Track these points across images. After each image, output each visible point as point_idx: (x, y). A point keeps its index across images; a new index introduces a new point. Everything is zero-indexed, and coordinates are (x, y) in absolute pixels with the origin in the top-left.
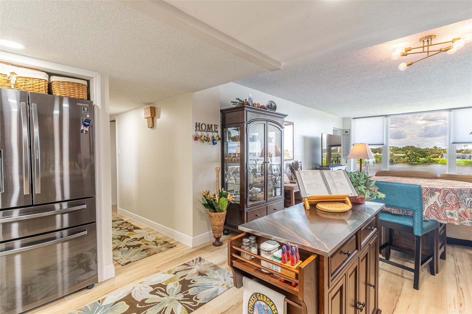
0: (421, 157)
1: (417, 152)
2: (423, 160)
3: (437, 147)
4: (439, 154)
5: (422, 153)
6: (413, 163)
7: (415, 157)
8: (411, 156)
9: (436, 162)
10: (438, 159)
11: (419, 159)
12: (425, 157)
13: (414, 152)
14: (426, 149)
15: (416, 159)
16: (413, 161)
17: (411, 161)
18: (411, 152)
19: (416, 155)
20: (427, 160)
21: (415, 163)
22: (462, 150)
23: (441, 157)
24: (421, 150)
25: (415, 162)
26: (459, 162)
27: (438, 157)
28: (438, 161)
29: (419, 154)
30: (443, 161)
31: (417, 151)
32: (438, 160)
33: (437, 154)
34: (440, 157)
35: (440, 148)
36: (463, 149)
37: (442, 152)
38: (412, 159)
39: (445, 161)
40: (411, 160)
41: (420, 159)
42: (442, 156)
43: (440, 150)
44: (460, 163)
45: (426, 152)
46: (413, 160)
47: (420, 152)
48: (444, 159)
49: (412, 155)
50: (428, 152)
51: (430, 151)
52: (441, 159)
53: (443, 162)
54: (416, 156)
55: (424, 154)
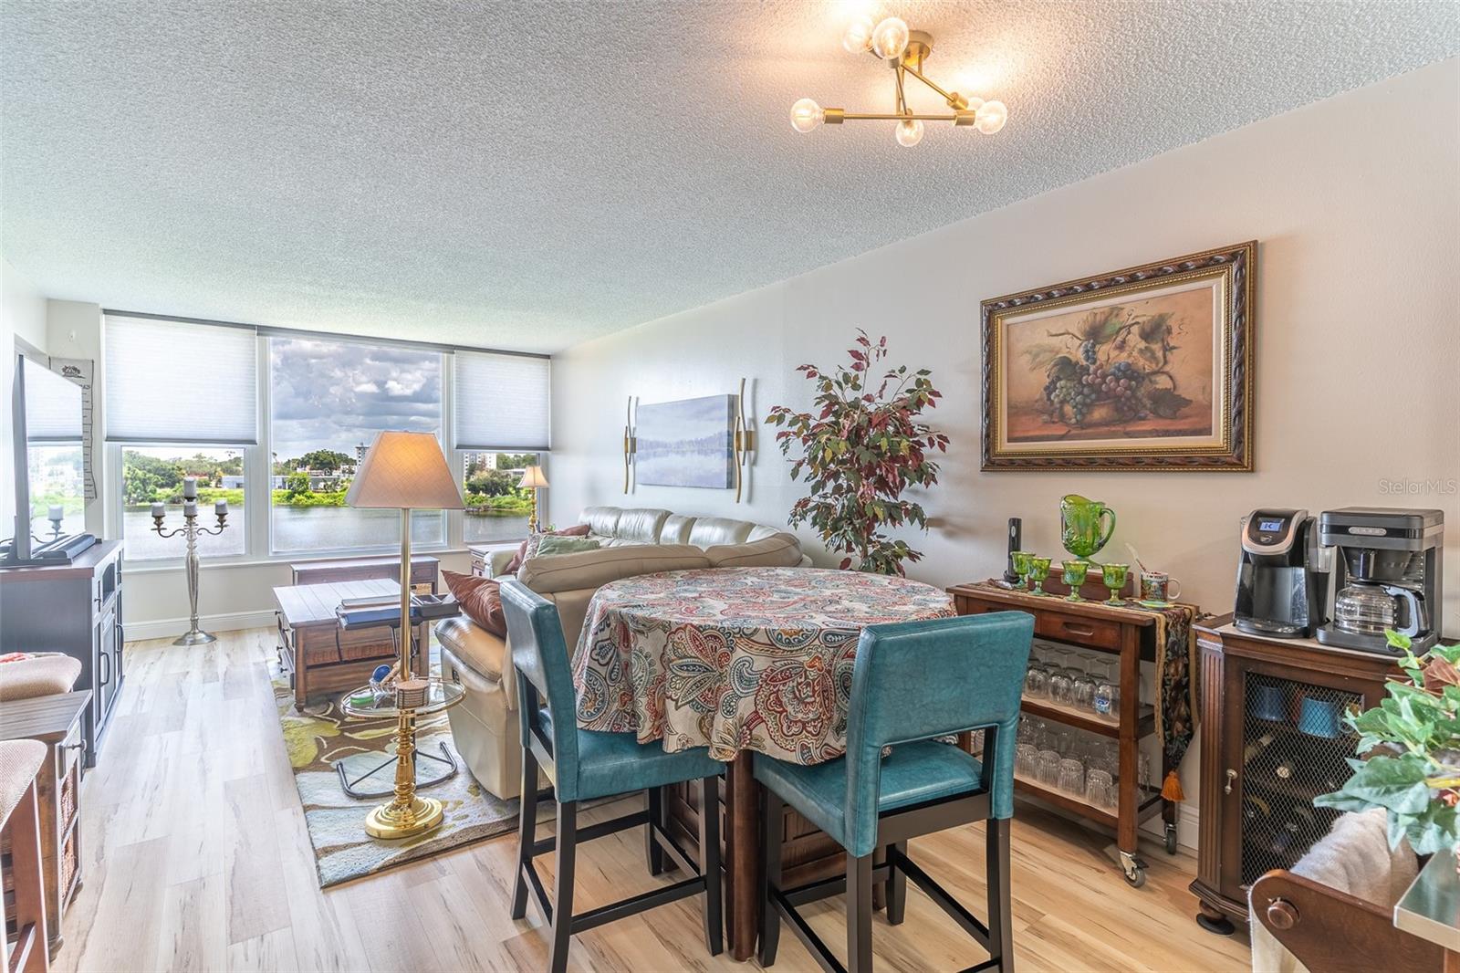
0: (162, 486)
1: (149, 471)
2: (168, 496)
3: (202, 456)
4: (210, 475)
5: (164, 475)
6: (138, 504)
7: (141, 485)
8: (129, 482)
9: (204, 498)
10: (209, 490)
11: (155, 491)
12: (172, 486)
13: (137, 471)
14: (175, 461)
15: (146, 492)
16: (136, 500)
17: (129, 501)
18: (129, 469)
19: (145, 480)
20: (178, 494)
21: (142, 504)
23: (217, 484)
24: (159, 465)
25: (142, 501)
27: (207, 485)
28: (209, 495)
29: (155, 478)
30: (221, 496)
31: (148, 467)
33: (205, 475)
34: (213, 484)
35: (212, 461)
37: (219, 469)
38: (134, 493)
39: (226, 494)
40: (130, 494)
41: (159, 490)
42: (220, 481)
43: (211, 465)
45: (174, 472)
46: (138, 496)
47: (157, 471)
48: (225, 491)
49: (133, 479)
50: (181, 469)
51: (185, 468)
52: (217, 490)
54: (144, 482)
55: (170, 476)
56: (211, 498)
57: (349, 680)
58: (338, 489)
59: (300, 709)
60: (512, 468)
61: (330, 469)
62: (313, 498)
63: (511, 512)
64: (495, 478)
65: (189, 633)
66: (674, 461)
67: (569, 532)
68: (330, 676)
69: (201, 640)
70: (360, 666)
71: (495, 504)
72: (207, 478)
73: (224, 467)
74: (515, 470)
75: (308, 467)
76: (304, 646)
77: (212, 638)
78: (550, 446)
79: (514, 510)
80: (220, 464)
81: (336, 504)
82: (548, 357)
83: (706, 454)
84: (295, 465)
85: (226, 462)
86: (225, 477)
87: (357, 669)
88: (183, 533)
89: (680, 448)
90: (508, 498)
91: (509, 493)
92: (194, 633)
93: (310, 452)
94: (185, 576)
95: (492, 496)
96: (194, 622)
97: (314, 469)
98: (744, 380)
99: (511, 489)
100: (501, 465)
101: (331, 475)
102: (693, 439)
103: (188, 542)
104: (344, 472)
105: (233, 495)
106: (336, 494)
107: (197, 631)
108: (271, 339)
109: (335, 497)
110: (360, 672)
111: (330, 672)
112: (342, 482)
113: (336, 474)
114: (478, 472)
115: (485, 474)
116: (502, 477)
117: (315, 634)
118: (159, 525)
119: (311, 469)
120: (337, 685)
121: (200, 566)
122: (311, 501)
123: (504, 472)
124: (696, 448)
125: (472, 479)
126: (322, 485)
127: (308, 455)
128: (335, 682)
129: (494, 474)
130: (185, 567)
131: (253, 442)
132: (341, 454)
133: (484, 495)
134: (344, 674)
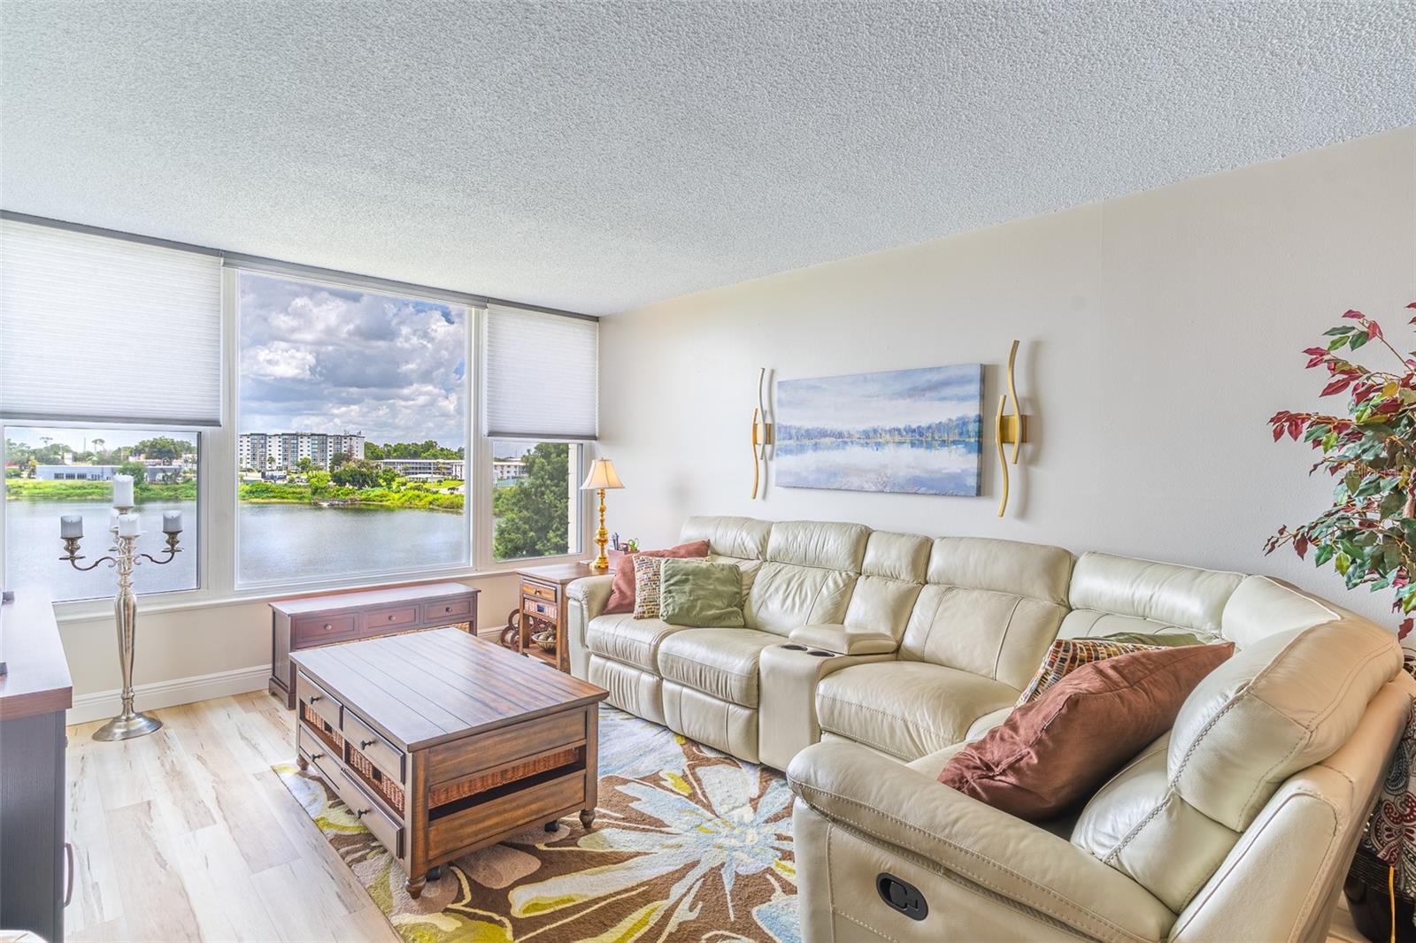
3: (12, 442)
4: (22, 464)
10: (20, 482)
22: (90, 454)
23: (29, 475)
26: (85, 488)
27: (18, 475)
28: (19, 487)
30: (35, 488)
32: (21, 485)
33: (15, 464)
34: (25, 474)
35: (23, 445)
36: (93, 451)
37: (32, 457)
39: (40, 486)
42: (33, 471)
44: (86, 491)
48: (40, 483)
52: (31, 483)
53: (37, 491)
56: (22, 490)
57: (490, 827)
58: (180, 480)
59: (415, 894)
60: (382, 458)
61: (170, 458)
62: (149, 490)
63: (382, 506)
64: (364, 470)
65: (117, 719)
66: (857, 455)
67: (682, 552)
68: (462, 826)
69: (140, 730)
70: (504, 803)
71: (363, 497)
72: (17, 467)
73: (39, 455)
74: (385, 461)
75: (143, 456)
76: (426, 781)
77: (156, 724)
78: (597, 435)
79: (384, 503)
80: (34, 452)
81: (177, 497)
82: (596, 319)
83: (929, 446)
84: (128, 453)
85: (41, 450)
86: (39, 467)
87: (501, 808)
88: (111, 562)
89: (871, 438)
90: (378, 491)
91: (380, 486)
92: (128, 719)
93: (146, 439)
94: (114, 625)
95: (360, 488)
96: (127, 701)
97: (150, 458)
98: (1016, 343)
99: (381, 481)
100: (369, 454)
101: (171, 464)
102: (901, 426)
103: (119, 577)
104: (186, 461)
105: (50, 487)
106: (177, 486)
107: (132, 715)
108: (239, 271)
109: (176, 490)
110: (505, 811)
111: (462, 821)
112: (185, 472)
113: (176, 463)
114: (344, 462)
115: (352, 465)
116: (372, 468)
117: (440, 757)
118: (72, 552)
119: (147, 458)
120: (473, 840)
121: (139, 610)
122: (146, 494)
123: (373, 463)
124: (908, 439)
125: (337, 470)
126: (160, 476)
127: (142, 443)
128: (469, 836)
129: (362, 465)
130: (113, 613)
131: (215, 423)
132: (182, 442)
133: (351, 487)
134: (483, 820)
